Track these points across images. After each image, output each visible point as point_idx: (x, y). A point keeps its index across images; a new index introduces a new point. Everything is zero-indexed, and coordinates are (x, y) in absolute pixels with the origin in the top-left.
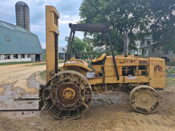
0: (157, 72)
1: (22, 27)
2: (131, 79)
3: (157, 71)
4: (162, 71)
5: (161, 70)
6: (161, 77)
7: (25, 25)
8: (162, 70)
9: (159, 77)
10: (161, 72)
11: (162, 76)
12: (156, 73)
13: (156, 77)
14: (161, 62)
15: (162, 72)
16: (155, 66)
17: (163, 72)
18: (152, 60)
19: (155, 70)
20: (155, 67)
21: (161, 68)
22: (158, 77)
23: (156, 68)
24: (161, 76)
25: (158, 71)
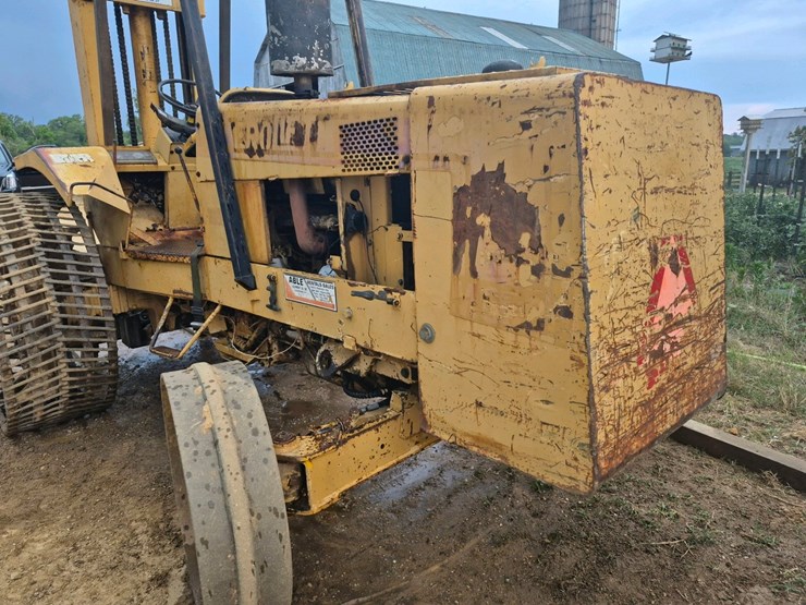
0: (480, 261)
1: (577, 30)
2: (308, 296)
3: (487, 247)
4: (534, 260)
5: (525, 239)
6: (523, 339)
7: (591, 17)
8: (536, 246)
9: (509, 337)
10: (525, 270)
11: (540, 325)
12: (474, 274)
13: (478, 329)
14: (526, 126)
15: (537, 271)
16: (465, 180)
17: (547, 278)
18: (431, 100)
19: (464, 232)
20: (460, 194)
21: (529, 218)
22: (489, 332)
23: (475, 213)
24: (527, 326)
25: (494, 247)
